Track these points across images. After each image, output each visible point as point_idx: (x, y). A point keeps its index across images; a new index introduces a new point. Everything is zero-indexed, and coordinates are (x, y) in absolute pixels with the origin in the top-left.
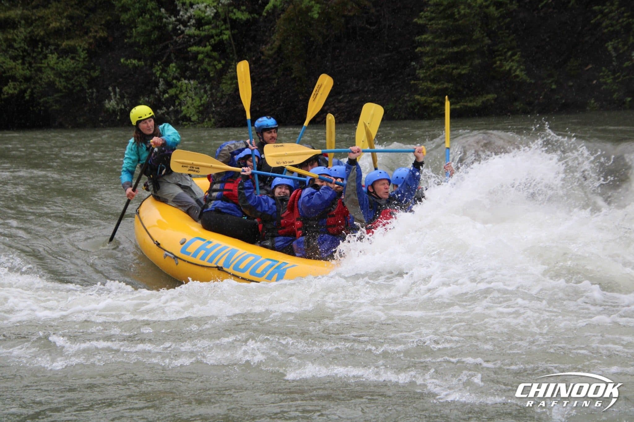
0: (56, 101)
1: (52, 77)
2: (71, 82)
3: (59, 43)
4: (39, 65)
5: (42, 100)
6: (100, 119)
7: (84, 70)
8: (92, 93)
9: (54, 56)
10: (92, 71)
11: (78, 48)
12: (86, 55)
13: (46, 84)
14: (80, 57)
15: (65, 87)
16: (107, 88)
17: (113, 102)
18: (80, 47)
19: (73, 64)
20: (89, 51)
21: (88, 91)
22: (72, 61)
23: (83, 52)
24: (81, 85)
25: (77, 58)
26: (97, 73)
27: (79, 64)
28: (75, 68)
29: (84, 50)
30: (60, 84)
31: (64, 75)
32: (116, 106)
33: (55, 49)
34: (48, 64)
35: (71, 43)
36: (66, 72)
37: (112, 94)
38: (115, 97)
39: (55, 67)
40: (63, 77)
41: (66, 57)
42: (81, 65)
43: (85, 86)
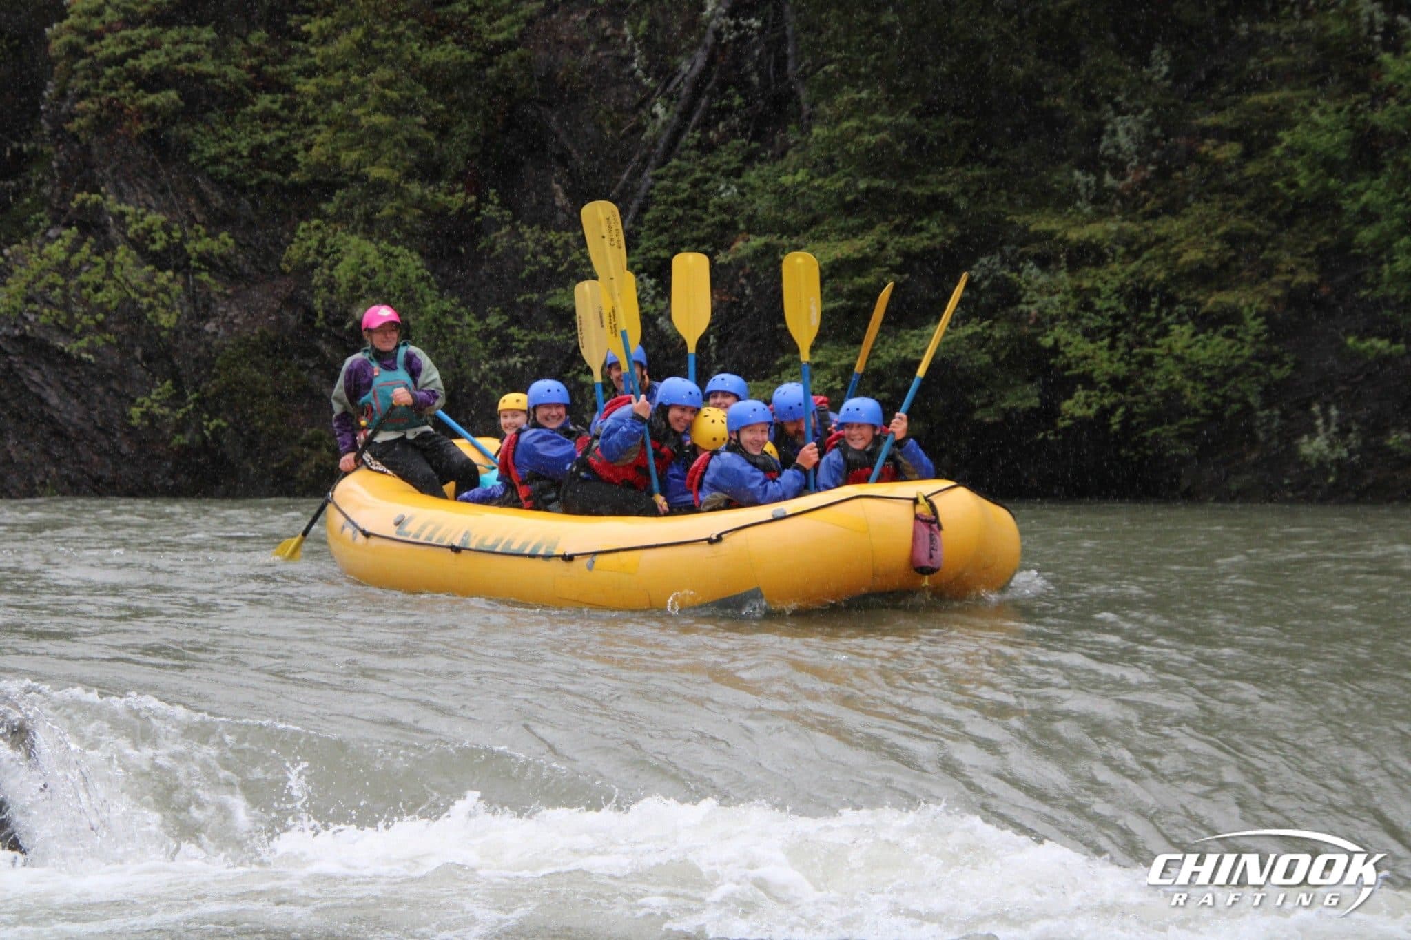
0: (1181, 436)
1: (1178, 378)
2: (1220, 392)
3: (1201, 298)
4: (1147, 350)
5: (1150, 433)
6: (1286, 481)
7: (1255, 363)
8: (1270, 419)
9: (1184, 329)
10: (1274, 366)
11: (1246, 310)
12: (1264, 327)
13: (1163, 394)
14: (1246, 332)
15: (1206, 404)
16: (1306, 407)
17: (1320, 443)
18: (1250, 306)
19: (1230, 347)
20: (1269, 317)
21: (1260, 414)
22: (1228, 342)
23: (1254, 318)
24: (1243, 400)
25: (1239, 335)
26: (1286, 372)
27: (1243, 347)
28: (1233, 357)
29: (1258, 315)
30: (1194, 396)
31: (1206, 374)
32: (1326, 452)
33: (1188, 313)
34: (1170, 348)
35: (1227, 298)
36: (1210, 368)
37: (1319, 422)
38: (1326, 430)
39: (1187, 356)
40: (1202, 380)
41: (1215, 331)
42: (1247, 352)
43: (1254, 400)
